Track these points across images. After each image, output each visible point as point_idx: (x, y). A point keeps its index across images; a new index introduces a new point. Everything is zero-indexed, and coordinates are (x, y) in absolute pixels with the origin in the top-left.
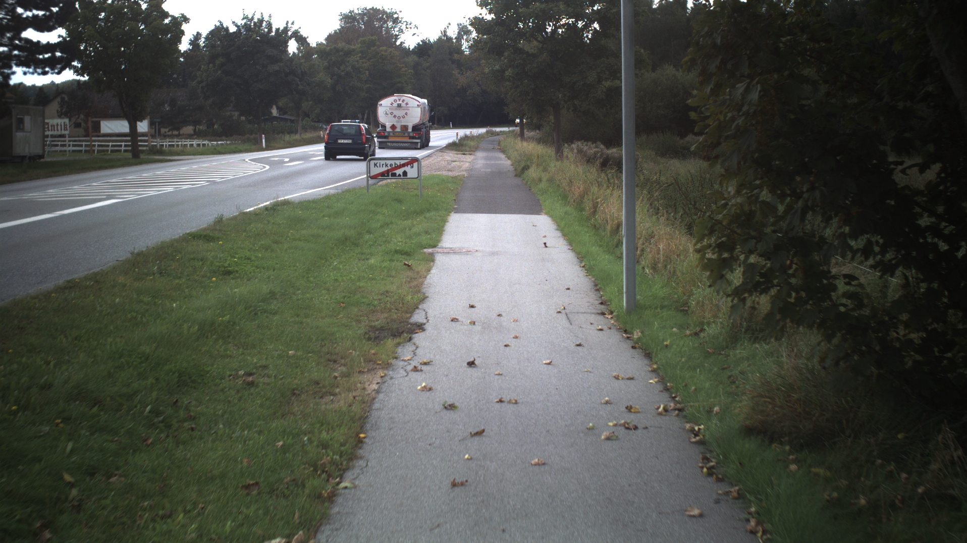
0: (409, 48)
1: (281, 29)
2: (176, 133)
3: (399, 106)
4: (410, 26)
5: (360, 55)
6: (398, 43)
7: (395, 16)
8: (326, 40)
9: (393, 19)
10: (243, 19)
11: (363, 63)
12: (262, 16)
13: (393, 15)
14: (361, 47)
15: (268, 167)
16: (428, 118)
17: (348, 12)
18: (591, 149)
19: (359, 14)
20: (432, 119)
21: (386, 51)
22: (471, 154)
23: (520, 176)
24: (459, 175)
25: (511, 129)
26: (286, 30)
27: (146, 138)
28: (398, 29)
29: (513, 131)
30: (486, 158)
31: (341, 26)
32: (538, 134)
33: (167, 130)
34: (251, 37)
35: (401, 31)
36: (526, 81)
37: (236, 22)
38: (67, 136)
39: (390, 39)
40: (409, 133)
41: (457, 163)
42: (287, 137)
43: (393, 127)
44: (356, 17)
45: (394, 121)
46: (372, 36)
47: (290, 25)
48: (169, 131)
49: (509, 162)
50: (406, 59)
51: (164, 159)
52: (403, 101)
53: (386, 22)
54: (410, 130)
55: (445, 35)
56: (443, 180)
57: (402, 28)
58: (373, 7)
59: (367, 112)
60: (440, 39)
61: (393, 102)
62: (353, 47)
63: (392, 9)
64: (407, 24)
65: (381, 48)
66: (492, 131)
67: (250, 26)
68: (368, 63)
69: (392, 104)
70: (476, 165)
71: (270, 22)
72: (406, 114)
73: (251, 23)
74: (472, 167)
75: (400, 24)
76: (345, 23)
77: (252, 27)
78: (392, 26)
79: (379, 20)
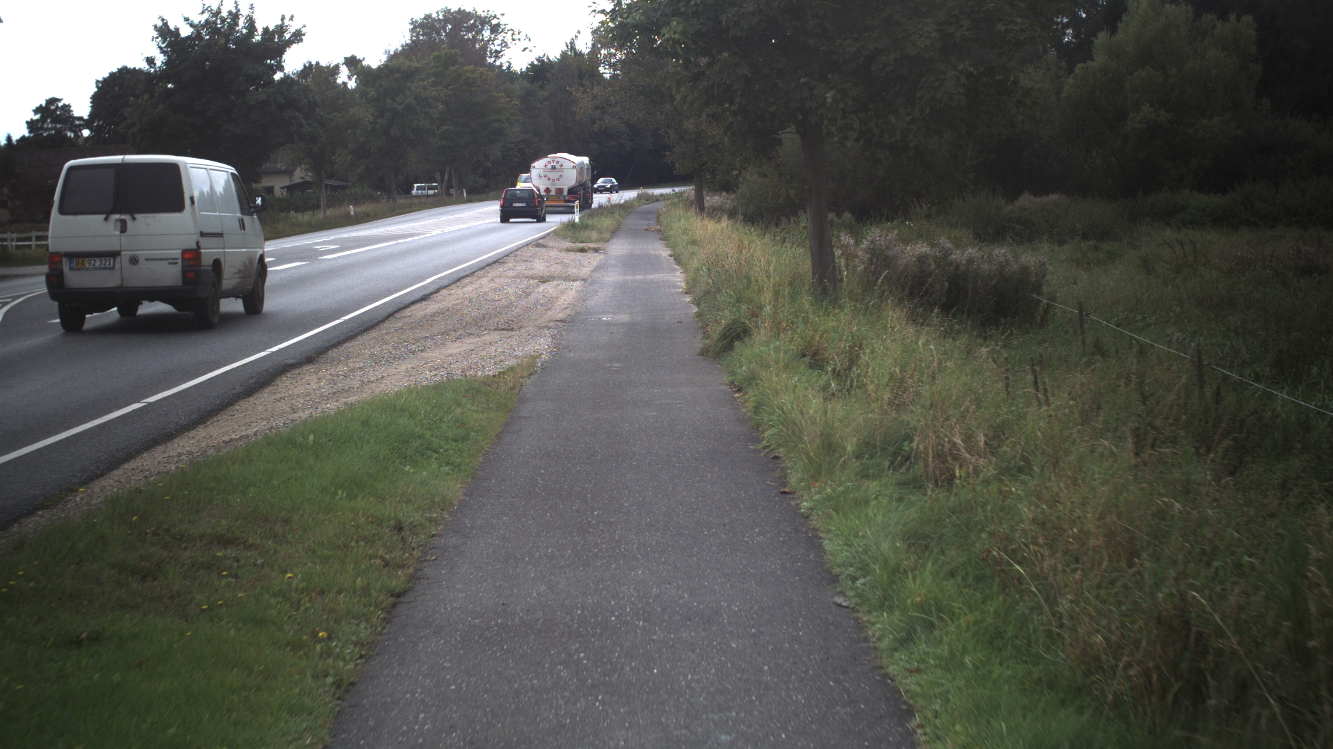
0: (516, 71)
1: (271, 30)
3: (554, 168)
4: (519, 37)
5: (433, 79)
6: (499, 63)
7: (494, 22)
9: (490, 26)
10: (203, 12)
11: (434, 91)
12: (236, 7)
13: (490, 21)
14: (433, 66)
17: (421, 18)
19: (439, 20)
21: (473, 72)
22: (596, 250)
23: (717, 358)
24: (516, 365)
25: (677, 189)
26: (281, 29)
28: (500, 42)
29: (681, 194)
30: (628, 263)
31: (411, 40)
32: (727, 199)
34: (219, 45)
35: (506, 45)
37: (191, 19)
40: (564, 196)
41: (551, 288)
43: (547, 190)
44: (435, 25)
45: (548, 184)
46: (453, 49)
47: (287, 22)
49: (680, 278)
50: (508, 86)
52: (558, 162)
53: (480, 32)
54: (565, 193)
55: (572, 49)
57: (505, 40)
58: (460, 9)
59: (447, 170)
60: (564, 54)
61: (547, 164)
62: (415, 65)
63: (488, 11)
64: (513, 34)
65: (465, 68)
66: (647, 195)
67: (215, 23)
68: (445, 91)
69: (546, 166)
70: (597, 291)
71: (251, 18)
72: (561, 176)
73: (217, 19)
74: (580, 307)
75: (503, 34)
76: (418, 35)
77: (219, 26)
78: (490, 38)
79: (471, 28)
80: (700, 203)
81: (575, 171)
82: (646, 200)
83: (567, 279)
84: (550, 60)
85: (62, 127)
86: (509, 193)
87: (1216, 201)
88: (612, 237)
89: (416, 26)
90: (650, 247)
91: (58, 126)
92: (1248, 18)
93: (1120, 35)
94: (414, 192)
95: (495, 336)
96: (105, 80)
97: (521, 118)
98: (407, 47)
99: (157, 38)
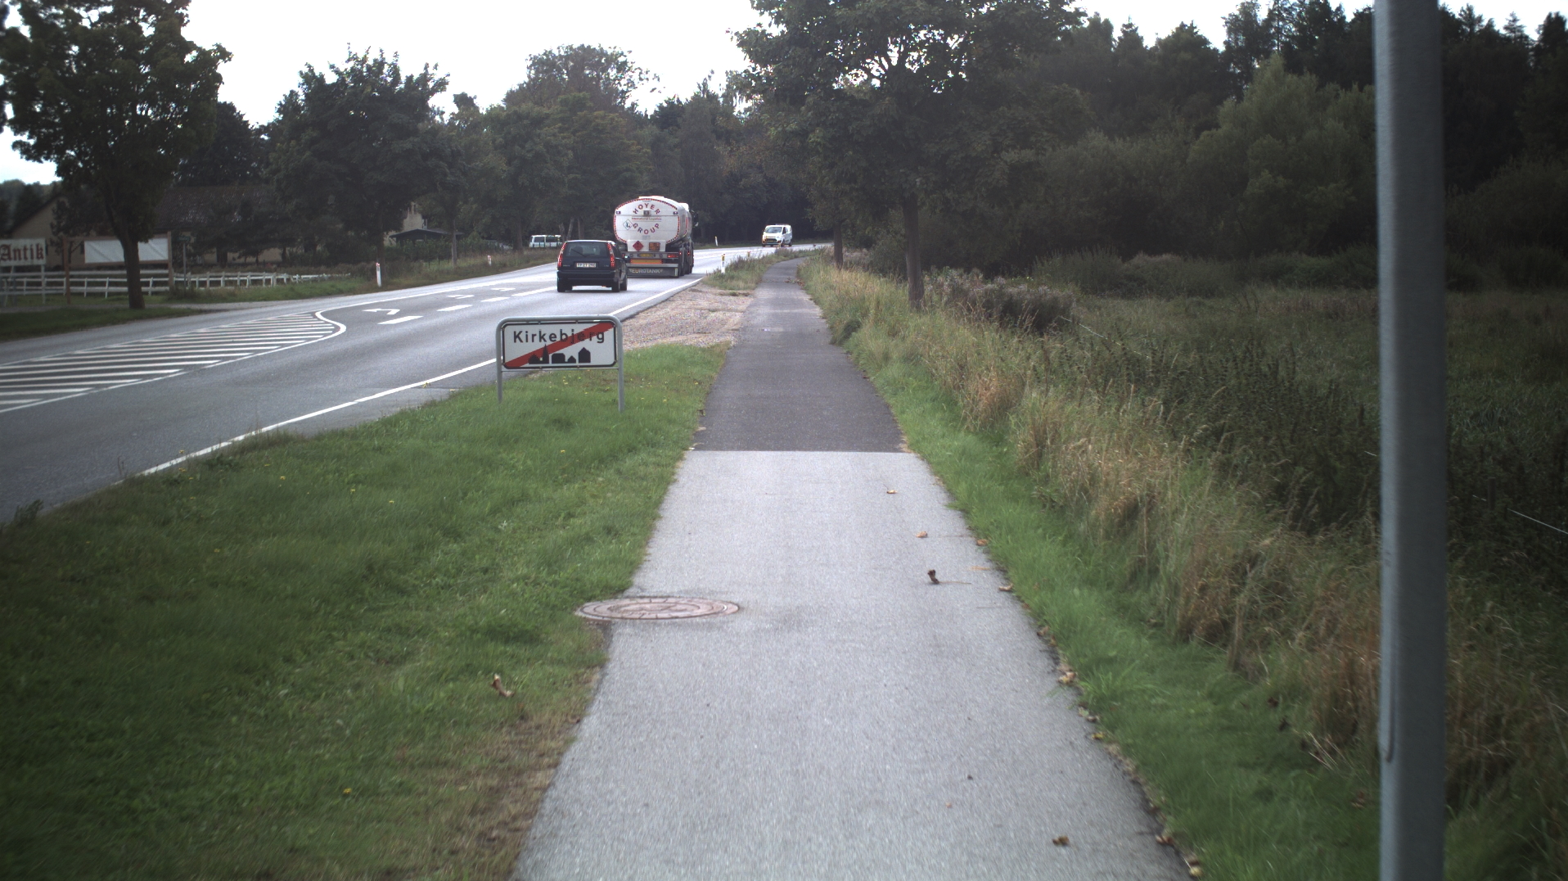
0: (646, 115)
1: (415, 78)
2: (251, 259)
3: (647, 214)
4: (647, 76)
5: (560, 125)
6: (628, 105)
7: (621, 59)
8: (505, 100)
9: (617, 64)
10: (349, 60)
11: (564, 138)
12: (382, 56)
13: (616, 58)
14: (561, 111)
15: (343, 328)
16: (689, 231)
17: (541, 54)
18: (978, 286)
19: (560, 57)
20: (696, 234)
21: (603, 118)
22: (746, 295)
23: (841, 344)
24: (718, 345)
25: (819, 246)
26: (424, 78)
27: (166, 272)
28: (626, 82)
29: (822, 250)
30: (775, 303)
31: (529, 77)
32: (866, 255)
33: (237, 255)
34: (362, 91)
35: (631, 84)
36: (851, 153)
37: (336, 66)
38: (43, 268)
39: (610, 98)
40: (661, 254)
41: (720, 315)
42: (434, 266)
43: (638, 245)
44: (556, 62)
45: (639, 237)
46: (579, 91)
47: (430, 71)
48: (239, 257)
49: (817, 311)
50: (639, 132)
51: (189, 309)
52: (652, 206)
53: (605, 70)
54: (663, 249)
55: (705, 90)
56: (682, 359)
57: (632, 79)
58: (583, 45)
59: (572, 221)
60: (696, 97)
61: (638, 209)
62: (545, 111)
63: (615, 48)
64: (641, 73)
65: (595, 113)
66: (786, 251)
67: (361, 72)
68: (572, 138)
69: (636, 211)
70: (755, 317)
71: (395, 66)
72: (657, 226)
73: (362, 67)
74: (746, 323)
75: (630, 73)
76: (537, 72)
77: (365, 74)
78: (617, 77)
79: (593, 67)
80: (838, 257)
81: (674, 220)
83: (730, 310)
84: (680, 103)
87: (1321, 262)
88: (757, 286)
89: (536, 62)
90: (792, 293)
92: (1369, 89)
93: (1245, 104)
94: (531, 244)
97: (651, 167)
98: (525, 85)
99: (303, 84)
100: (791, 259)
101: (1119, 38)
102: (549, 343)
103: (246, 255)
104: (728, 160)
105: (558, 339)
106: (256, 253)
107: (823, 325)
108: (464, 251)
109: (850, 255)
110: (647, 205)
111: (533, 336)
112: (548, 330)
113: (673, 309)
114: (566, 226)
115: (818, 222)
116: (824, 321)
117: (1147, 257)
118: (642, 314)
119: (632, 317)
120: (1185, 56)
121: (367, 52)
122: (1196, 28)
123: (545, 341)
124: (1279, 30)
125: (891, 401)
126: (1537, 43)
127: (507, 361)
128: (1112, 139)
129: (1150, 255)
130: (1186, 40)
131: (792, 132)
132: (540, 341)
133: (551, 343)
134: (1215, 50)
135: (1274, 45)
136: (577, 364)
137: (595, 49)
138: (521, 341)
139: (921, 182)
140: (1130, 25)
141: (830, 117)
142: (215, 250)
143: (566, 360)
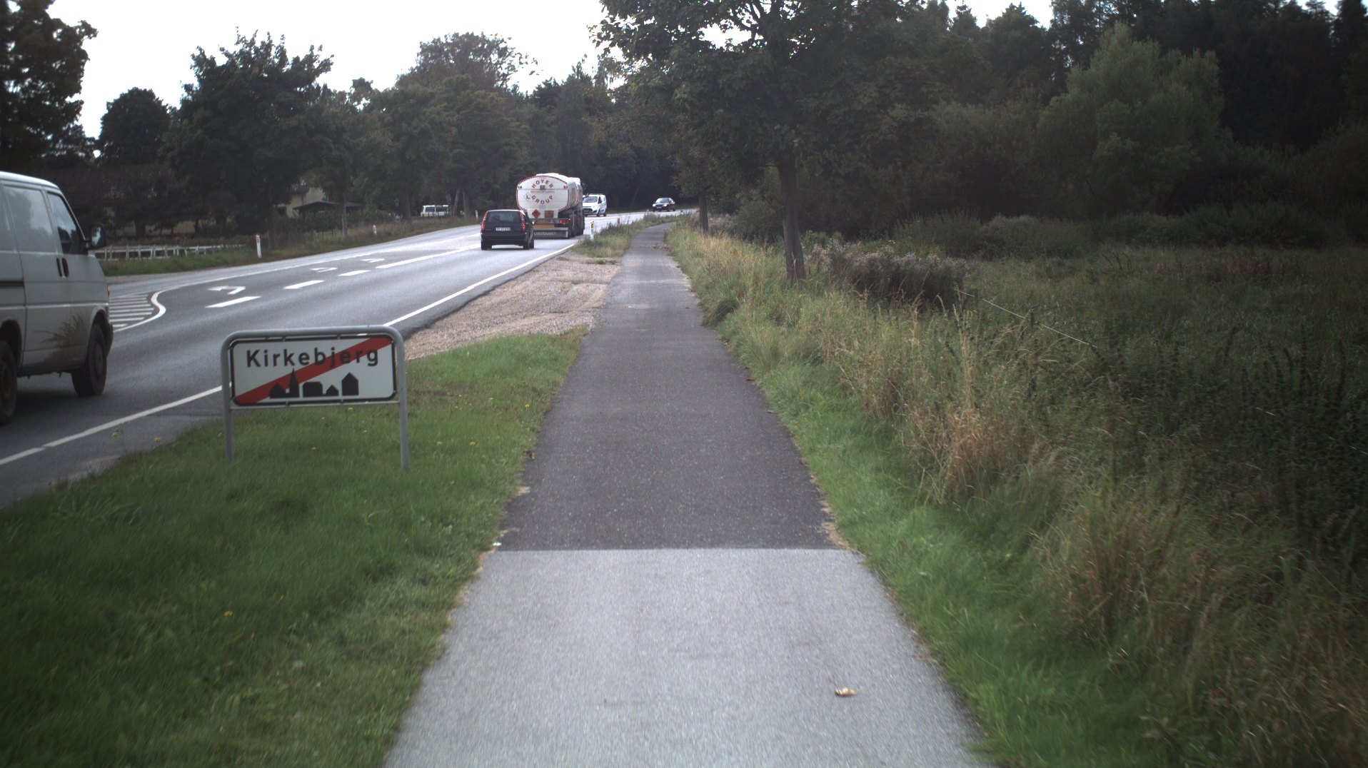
0: (527, 96)
1: (301, 59)
2: (166, 231)
3: (543, 188)
4: (526, 60)
5: (445, 104)
6: (509, 86)
7: (502, 46)
8: (398, 84)
9: (498, 49)
10: (238, 43)
11: (447, 116)
12: (269, 38)
13: (498, 45)
14: (446, 92)
16: (578, 201)
17: (430, 42)
18: (863, 254)
19: (448, 44)
21: (484, 97)
22: (613, 263)
23: (715, 326)
24: (573, 330)
25: (687, 212)
26: (310, 59)
28: (507, 66)
29: (689, 216)
30: (642, 272)
31: (419, 62)
32: (730, 220)
33: (153, 228)
34: (251, 72)
35: (513, 68)
36: (721, 110)
37: (226, 49)
39: (487, 78)
40: (555, 220)
41: (582, 288)
42: (327, 236)
43: (536, 213)
44: (443, 49)
45: (537, 207)
46: (463, 73)
47: (316, 52)
48: (155, 230)
49: (686, 282)
50: (519, 110)
52: (547, 182)
53: (487, 55)
54: (556, 216)
55: (579, 73)
57: (512, 64)
58: (468, 33)
59: (458, 192)
60: (571, 78)
61: (535, 184)
62: (430, 90)
63: (496, 35)
64: (521, 58)
65: (476, 93)
66: (654, 216)
67: (249, 53)
68: (457, 116)
69: (534, 186)
70: (620, 291)
71: (282, 48)
72: (551, 197)
73: (250, 49)
74: (609, 300)
75: (510, 58)
76: (426, 57)
77: (253, 56)
78: (498, 61)
79: (479, 52)
80: (703, 223)
81: (566, 192)
82: (653, 222)
83: (594, 282)
84: (557, 84)
85: (73, 148)
86: (492, 215)
87: (1173, 222)
88: (624, 253)
89: (425, 49)
90: (660, 260)
91: (70, 147)
92: (1210, 54)
93: (1093, 70)
94: (424, 212)
95: (552, 316)
96: (116, 101)
97: (530, 141)
98: (416, 71)
99: (195, 66)
100: (659, 224)
101: (954, 19)
102: (298, 367)
103: (161, 227)
104: (597, 132)
105: (312, 361)
106: (171, 226)
107: (692, 300)
108: (353, 223)
109: (715, 221)
110: (543, 181)
111: (276, 357)
112: (296, 348)
113: (533, 282)
114: (453, 196)
115: (683, 189)
116: (693, 295)
117: (1004, 219)
118: (498, 290)
119: (486, 294)
120: (1015, 34)
121: (255, 35)
122: (1024, 8)
123: (293, 364)
124: (1100, 9)
125: (792, 426)
126: (1336, 18)
127: (238, 393)
128: (965, 106)
129: (1007, 217)
130: (1016, 20)
131: (655, 88)
132: (286, 364)
133: (302, 367)
134: (1043, 29)
135: (1096, 23)
136: (340, 397)
137: (478, 36)
138: (258, 365)
139: (799, 142)
140: (964, 7)
141: (697, 70)
142: (133, 223)
143: (324, 392)
